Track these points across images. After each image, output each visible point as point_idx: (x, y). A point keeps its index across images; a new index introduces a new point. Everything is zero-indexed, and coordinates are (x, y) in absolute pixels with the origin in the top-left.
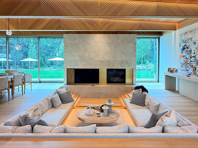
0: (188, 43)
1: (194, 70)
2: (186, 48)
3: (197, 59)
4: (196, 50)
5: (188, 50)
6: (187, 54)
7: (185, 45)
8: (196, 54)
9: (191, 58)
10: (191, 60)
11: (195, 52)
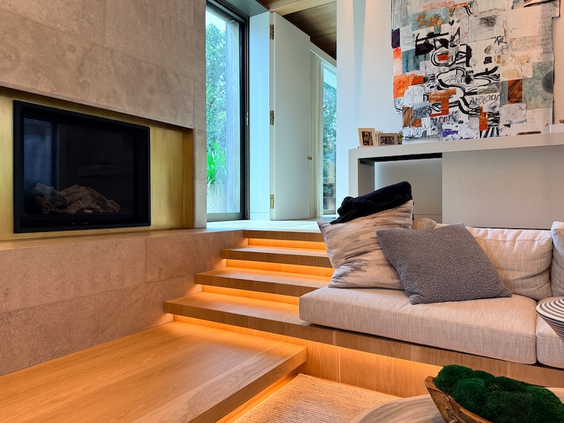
0: (452, 23)
1: (489, 123)
2: (438, 44)
3: (502, 79)
4: (497, 47)
5: (452, 51)
6: (447, 69)
7: (431, 35)
8: (498, 62)
9: (468, 80)
10: (468, 88)
11: (492, 54)
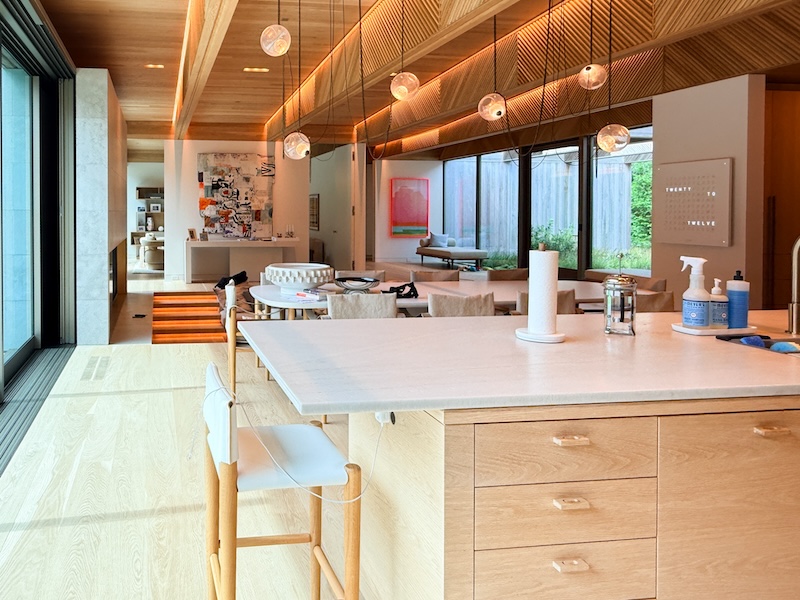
0: (230, 176)
1: (247, 229)
2: (223, 185)
3: (252, 208)
4: (250, 192)
5: (230, 191)
6: (228, 199)
7: (219, 180)
8: (251, 200)
9: (238, 207)
10: (238, 211)
11: (248, 196)
